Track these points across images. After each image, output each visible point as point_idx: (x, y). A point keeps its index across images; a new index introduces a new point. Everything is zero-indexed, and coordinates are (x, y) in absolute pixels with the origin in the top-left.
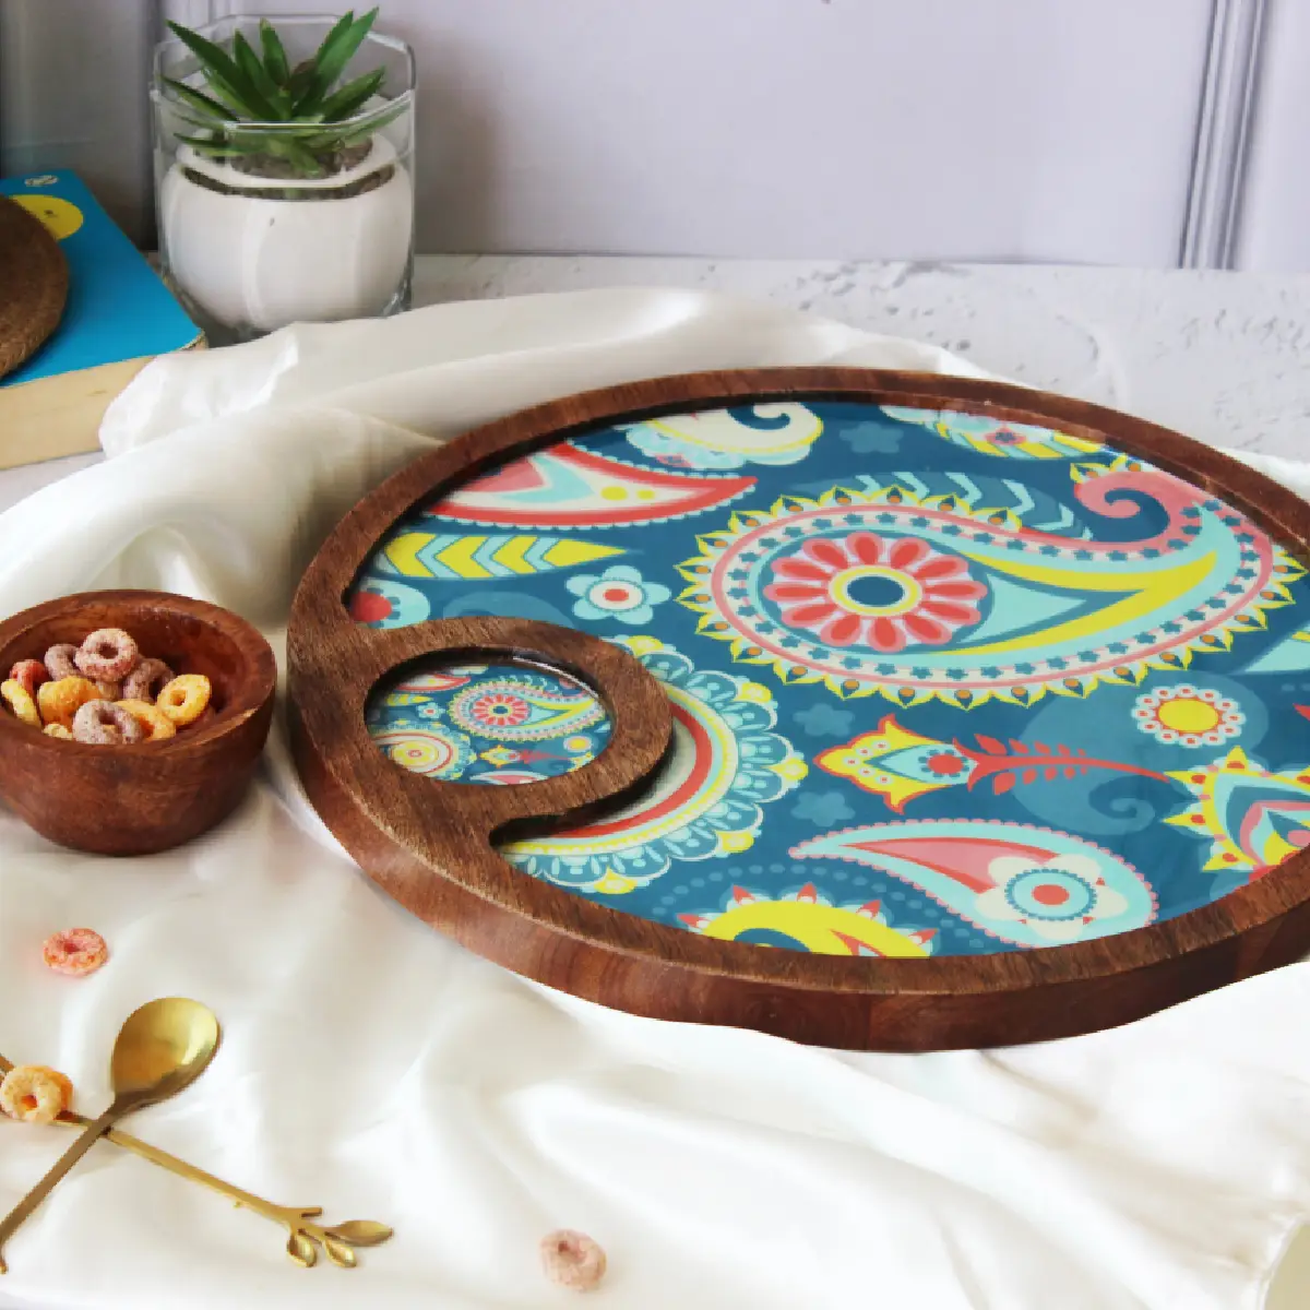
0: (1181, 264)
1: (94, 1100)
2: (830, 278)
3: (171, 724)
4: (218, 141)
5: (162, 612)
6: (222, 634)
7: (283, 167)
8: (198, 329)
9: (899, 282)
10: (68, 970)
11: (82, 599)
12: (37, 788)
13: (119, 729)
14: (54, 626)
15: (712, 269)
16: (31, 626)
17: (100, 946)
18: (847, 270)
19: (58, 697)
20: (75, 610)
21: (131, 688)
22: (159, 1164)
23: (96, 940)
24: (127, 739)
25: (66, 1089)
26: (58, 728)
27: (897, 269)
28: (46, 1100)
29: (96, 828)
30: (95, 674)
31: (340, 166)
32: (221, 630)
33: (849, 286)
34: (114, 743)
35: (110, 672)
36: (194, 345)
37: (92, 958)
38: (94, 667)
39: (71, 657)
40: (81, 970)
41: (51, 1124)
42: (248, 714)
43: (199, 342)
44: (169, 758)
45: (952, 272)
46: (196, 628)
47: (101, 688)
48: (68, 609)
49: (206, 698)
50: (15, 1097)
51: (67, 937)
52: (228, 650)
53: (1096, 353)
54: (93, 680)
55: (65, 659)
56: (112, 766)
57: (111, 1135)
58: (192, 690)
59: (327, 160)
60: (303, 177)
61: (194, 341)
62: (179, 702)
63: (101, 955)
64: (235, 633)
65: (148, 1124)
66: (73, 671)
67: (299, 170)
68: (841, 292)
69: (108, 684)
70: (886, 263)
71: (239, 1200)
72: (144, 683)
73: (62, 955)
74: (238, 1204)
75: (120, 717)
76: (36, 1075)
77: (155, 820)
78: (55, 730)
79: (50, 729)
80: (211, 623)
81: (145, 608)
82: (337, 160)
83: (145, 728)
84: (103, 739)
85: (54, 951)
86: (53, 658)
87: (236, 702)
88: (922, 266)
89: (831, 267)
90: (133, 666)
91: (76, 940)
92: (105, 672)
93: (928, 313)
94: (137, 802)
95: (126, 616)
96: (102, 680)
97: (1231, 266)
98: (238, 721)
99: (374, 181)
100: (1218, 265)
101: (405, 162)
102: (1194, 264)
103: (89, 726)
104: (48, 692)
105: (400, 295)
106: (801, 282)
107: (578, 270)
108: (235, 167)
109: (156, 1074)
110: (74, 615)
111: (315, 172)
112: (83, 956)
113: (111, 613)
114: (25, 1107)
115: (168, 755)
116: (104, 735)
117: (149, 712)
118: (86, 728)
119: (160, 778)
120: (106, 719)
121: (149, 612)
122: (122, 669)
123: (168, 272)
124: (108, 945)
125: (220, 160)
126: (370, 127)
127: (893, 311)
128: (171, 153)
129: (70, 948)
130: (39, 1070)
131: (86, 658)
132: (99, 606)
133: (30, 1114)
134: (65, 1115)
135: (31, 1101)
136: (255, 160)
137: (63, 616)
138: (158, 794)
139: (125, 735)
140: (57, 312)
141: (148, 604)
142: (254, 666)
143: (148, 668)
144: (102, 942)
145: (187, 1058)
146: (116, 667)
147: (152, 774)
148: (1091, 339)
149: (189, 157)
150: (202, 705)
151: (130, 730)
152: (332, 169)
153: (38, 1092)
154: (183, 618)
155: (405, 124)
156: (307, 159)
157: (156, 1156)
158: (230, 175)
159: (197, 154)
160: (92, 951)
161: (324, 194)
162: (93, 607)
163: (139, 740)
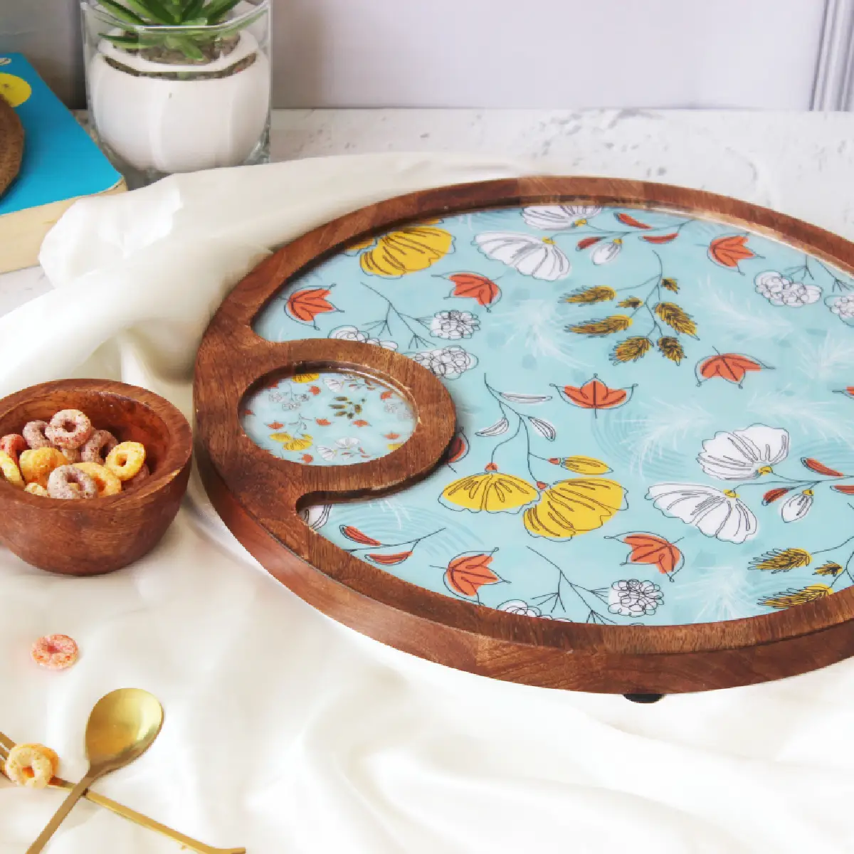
0: (811, 108)
1: (75, 769)
2: (563, 122)
3: (119, 482)
4: (130, 37)
5: (107, 395)
6: (153, 412)
7: (177, 55)
8: (119, 174)
9: (613, 124)
10: (52, 667)
11: (50, 386)
12: (22, 531)
13: (81, 487)
14: (29, 407)
15: (479, 117)
16: (13, 408)
17: (73, 649)
18: (575, 117)
19: (35, 463)
20: (44, 395)
21: (87, 453)
22: (125, 817)
23: (71, 643)
24: (87, 494)
25: (54, 761)
26: (36, 487)
27: (611, 115)
28: (41, 770)
29: (67, 558)
30: (60, 444)
31: (219, 53)
32: (150, 408)
33: (577, 129)
34: (78, 498)
35: (72, 442)
36: (117, 186)
37: (68, 657)
38: (61, 439)
39: (42, 431)
40: (61, 667)
41: (46, 788)
42: (175, 474)
43: (121, 184)
44: (119, 509)
45: (650, 117)
46: (132, 407)
47: (65, 453)
48: (38, 394)
49: (143, 460)
50: (18, 769)
51: (49, 640)
52: (157, 423)
53: (755, 176)
54: (59, 448)
55: (38, 432)
56: (78, 516)
57: (88, 795)
58: (132, 453)
59: (209, 50)
60: (192, 63)
61: (117, 184)
62: (123, 463)
63: (74, 654)
64: (162, 411)
65: (115, 785)
66: (44, 441)
67: (189, 57)
68: (570, 133)
69: (70, 451)
70: (602, 110)
71: (185, 844)
72: (96, 448)
73: (46, 655)
74: (184, 847)
75: (81, 478)
76: (33, 752)
77: (109, 552)
78: (34, 488)
79: (30, 487)
80: (143, 403)
81: (94, 392)
82: (216, 50)
83: (100, 485)
84: (70, 495)
85: (41, 653)
86: (30, 431)
87: (165, 465)
88: (628, 112)
89: (564, 114)
90: (88, 437)
91: (56, 642)
92: (68, 442)
93: (634, 147)
94: (96, 541)
95: (81, 398)
96: (66, 448)
97: (847, 109)
98: (167, 479)
99: (242, 65)
100: (838, 108)
101: (265, 50)
102: (821, 108)
103: (59, 486)
104: (28, 458)
105: (261, 143)
106: (544, 125)
107: (384, 119)
108: (143, 56)
109: (118, 747)
110: (44, 399)
111: (200, 60)
112: (62, 656)
113: (70, 397)
114: (25, 776)
115: (118, 507)
116: (71, 492)
117: (101, 472)
118: (57, 487)
119: (112, 523)
120: (71, 479)
121: (98, 395)
122: (80, 440)
123: (94, 127)
124: (79, 646)
125: (133, 52)
126: (241, 26)
127: (610, 146)
128: (95, 46)
129: (52, 649)
130: (33, 747)
131: (54, 431)
132: (62, 392)
133: (30, 781)
134: (55, 781)
135: (29, 770)
136: (156, 52)
137: (37, 400)
138: (110, 535)
139: (85, 492)
140: (17, 163)
141: (96, 389)
142: (176, 437)
143: (99, 438)
144: (75, 645)
145: (141, 735)
146: (75, 439)
147: (107, 521)
148: (751, 165)
149: (108, 49)
150: (139, 465)
151: (89, 487)
152: (213, 57)
153: (35, 765)
154: (123, 399)
155: (264, 24)
156: (196, 50)
157: (124, 811)
158: (140, 63)
159: (115, 47)
160: (68, 652)
161: (207, 75)
162: (56, 393)
163: (96, 495)
